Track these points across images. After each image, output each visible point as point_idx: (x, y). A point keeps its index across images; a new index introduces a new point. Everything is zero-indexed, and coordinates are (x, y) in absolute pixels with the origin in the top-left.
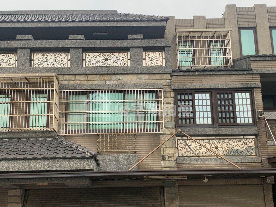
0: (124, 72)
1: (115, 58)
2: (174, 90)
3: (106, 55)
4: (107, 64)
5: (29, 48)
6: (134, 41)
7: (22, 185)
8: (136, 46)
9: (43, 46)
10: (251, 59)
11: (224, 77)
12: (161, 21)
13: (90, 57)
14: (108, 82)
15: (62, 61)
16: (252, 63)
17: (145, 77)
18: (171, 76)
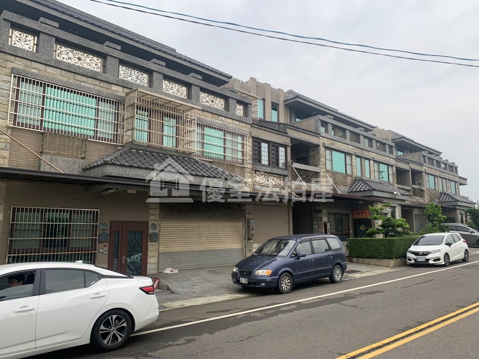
2: (253, 137)
5: (163, 74)
8: (233, 97)
10: (288, 126)
16: (287, 129)
18: (251, 126)
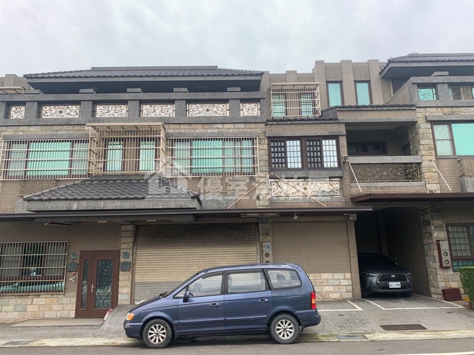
0: (223, 121)
1: (215, 109)
2: (268, 137)
3: (207, 106)
4: (208, 114)
5: (138, 100)
6: (232, 93)
7: (133, 221)
8: (234, 98)
9: (150, 98)
10: (338, 109)
11: (313, 126)
12: (257, 75)
13: (193, 108)
14: (209, 131)
15: (168, 111)
16: (338, 113)
17: (242, 126)
18: (266, 125)
